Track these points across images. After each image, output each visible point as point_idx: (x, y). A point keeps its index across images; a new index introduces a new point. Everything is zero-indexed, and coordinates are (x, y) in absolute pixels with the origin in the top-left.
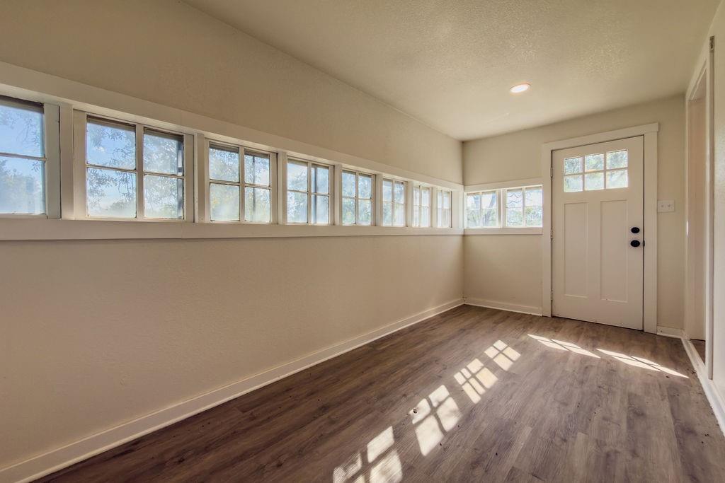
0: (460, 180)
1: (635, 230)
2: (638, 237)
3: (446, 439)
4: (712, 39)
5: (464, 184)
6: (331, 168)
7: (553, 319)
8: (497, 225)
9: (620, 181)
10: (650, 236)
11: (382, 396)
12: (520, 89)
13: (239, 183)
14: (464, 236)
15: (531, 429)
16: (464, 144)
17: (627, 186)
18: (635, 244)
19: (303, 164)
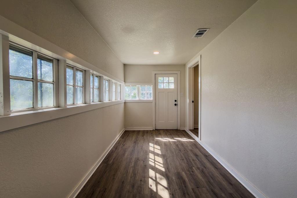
0: (123, 80)
1: (176, 101)
2: (176, 103)
3: (170, 191)
4: (201, 55)
5: (125, 81)
6: (84, 71)
7: (156, 130)
8: (137, 99)
9: (172, 86)
10: (179, 103)
11: (133, 186)
12: (156, 53)
13: (33, 79)
14: (125, 103)
15: (184, 172)
16: (125, 65)
17: (173, 88)
18: (176, 105)
19: (71, 68)
